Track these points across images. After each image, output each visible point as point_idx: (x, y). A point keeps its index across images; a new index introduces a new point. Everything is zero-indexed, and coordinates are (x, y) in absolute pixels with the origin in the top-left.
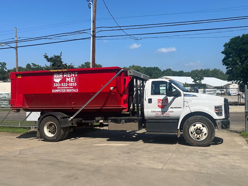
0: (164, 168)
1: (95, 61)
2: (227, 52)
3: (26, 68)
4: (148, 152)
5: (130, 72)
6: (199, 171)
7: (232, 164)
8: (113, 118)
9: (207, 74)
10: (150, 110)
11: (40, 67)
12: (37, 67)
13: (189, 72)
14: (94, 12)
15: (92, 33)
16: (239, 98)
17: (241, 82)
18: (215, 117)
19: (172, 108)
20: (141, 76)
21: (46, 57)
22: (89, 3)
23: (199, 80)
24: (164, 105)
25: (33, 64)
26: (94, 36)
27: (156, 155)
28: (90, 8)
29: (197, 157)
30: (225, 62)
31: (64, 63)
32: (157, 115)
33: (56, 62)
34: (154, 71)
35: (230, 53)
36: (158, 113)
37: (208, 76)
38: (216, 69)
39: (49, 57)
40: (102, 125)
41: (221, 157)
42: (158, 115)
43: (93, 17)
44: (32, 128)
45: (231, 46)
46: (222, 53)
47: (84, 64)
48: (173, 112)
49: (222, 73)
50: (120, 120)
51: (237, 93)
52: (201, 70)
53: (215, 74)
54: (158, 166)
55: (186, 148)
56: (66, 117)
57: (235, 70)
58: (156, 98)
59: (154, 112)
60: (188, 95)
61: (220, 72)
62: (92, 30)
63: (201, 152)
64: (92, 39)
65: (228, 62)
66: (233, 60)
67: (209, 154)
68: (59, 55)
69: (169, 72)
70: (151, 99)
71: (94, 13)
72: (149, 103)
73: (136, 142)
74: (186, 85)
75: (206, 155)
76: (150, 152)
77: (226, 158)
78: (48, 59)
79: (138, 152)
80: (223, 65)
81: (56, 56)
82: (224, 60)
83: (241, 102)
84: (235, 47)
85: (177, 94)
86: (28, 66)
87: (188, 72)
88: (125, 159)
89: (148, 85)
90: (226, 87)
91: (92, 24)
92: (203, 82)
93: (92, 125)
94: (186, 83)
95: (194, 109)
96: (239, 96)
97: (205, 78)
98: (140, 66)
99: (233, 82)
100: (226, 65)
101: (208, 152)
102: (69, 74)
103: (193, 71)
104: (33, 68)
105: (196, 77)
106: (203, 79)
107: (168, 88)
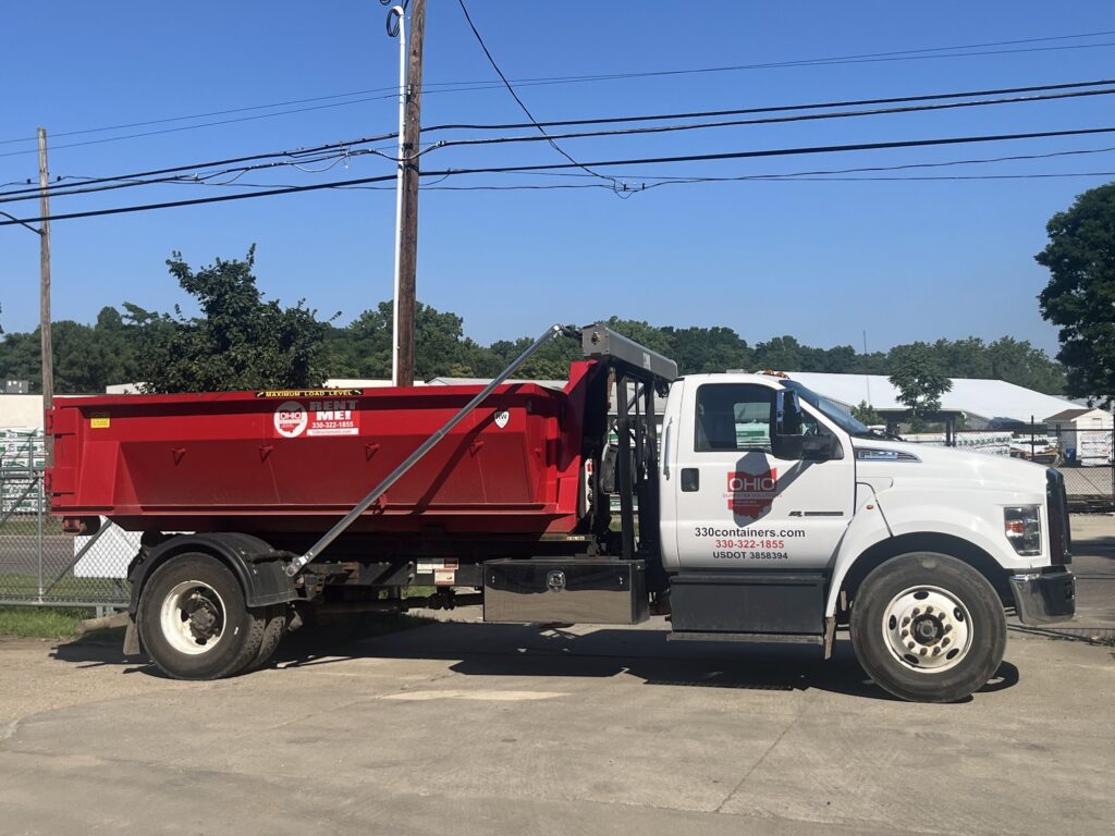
0: (726, 809)
1: (413, 290)
2: (1065, 256)
3: (97, 327)
4: (658, 729)
5: (594, 340)
6: (898, 827)
7: (1069, 792)
8: (506, 561)
9: (968, 362)
10: (690, 525)
11: (166, 322)
12: (149, 321)
13: (879, 354)
14: (415, 53)
15: (401, 156)
18: (1009, 558)
19: (799, 514)
20: (642, 360)
21: (179, 270)
22: (388, 8)
23: (926, 391)
24: (759, 501)
25: (130, 307)
26: (411, 167)
27: (693, 746)
28: (394, 34)
29: (895, 756)
30: (1054, 304)
31: (264, 301)
32: (721, 549)
33: (226, 292)
34: (713, 345)
35: (1078, 263)
36: (728, 538)
37: (972, 375)
38: (1012, 341)
39: (194, 271)
40: (445, 597)
41: (1015, 757)
42: (727, 549)
43: (408, 78)
44: (99, 610)
45: (1081, 230)
46: (1037, 258)
47: (376, 310)
48: (801, 533)
49: (1037, 360)
50: (546, 571)
52: (940, 344)
53: (1006, 363)
54: (699, 798)
56: (273, 559)
57: (1101, 343)
58: (719, 467)
59: (710, 532)
60: (875, 451)
61: (1028, 354)
62: (401, 139)
64: (400, 181)
65: (1070, 307)
66: (1091, 296)
67: (957, 742)
68: (242, 259)
69: (783, 354)
70: (695, 472)
71: (414, 59)
72: (683, 490)
73: (608, 678)
74: (866, 414)
75: (940, 750)
77: (1043, 762)
78: (191, 278)
79: (604, 729)
80: (1045, 319)
81: (225, 264)
82: (1046, 297)
84: (1101, 233)
85: (823, 449)
86: (108, 316)
87: (874, 355)
89: (680, 405)
90: (1058, 426)
91: (402, 108)
92: (948, 401)
93: (394, 600)
94: (863, 404)
95: (904, 522)
97: (959, 384)
98: (645, 323)
99: (1090, 404)
100: (1056, 322)
101: (951, 733)
103: (899, 347)
104: (130, 326)
105: (915, 376)
106: (946, 386)
107: (779, 419)
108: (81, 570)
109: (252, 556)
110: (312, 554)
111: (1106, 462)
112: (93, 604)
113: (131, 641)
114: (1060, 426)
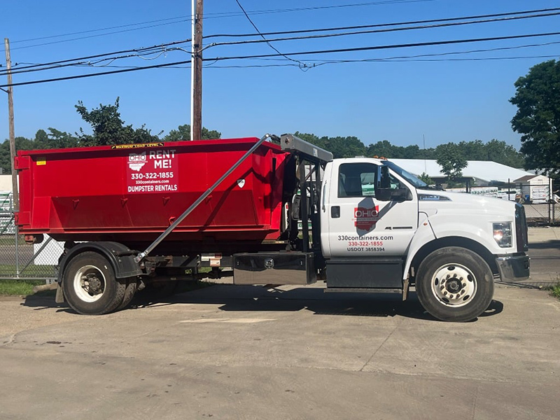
0: (365, 369)
2: (525, 99)
3: (35, 140)
4: (329, 333)
5: (287, 142)
6: (449, 376)
7: (529, 359)
9: (476, 152)
10: (335, 234)
11: (70, 137)
12: (62, 137)
13: (431, 149)
15: (193, 51)
16: (551, 208)
17: (556, 173)
18: (495, 249)
19: (390, 228)
20: (313, 152)
21: (82, 110)
23: (455, 167)
24: (370, 222)
25: (52, 130)
26: (198, 57)
27: (347, 341)
29: (445, 344)
30: (518, 124)
31: (124, 125)
32: (351, 247)
33: (106, 121)
34: (348, 145)
35: (532, 102)
36: (355, 241)
38: (497, 141)
39: (89, 111)
40: (216, 272)
42: (354, 246)
43: (196, 11)
44: (48, 281)
45: (532, 85)
46: (510, 101)
47: (177, 130)
48: (391, 238)
49: (510, 151)
50: (264, 259)
51: (547, 199)
52: (461, 144)
53: (494, 152)
54: (352, 365)
55: (420, 325)
56: (129, 254)
57: (543, 142)
58: (350, 205)
59: (346, 238)
60: (428, 196)
61: (505, 147)
62: (193, 42)
63: (456, 334)
64: (193, 63)
65: (527, 124)
66: (537, 118)
67: (475, 337)
68: (113, 105)
69: (383, 149)
70: (338, 208)
71: (199, 1)
72: (332, 217)
74: (425, 178)
75: (467, 340)
76: (334, 333)
77: (517, 345)
78: (87, 114)
79: (303, 333)
80: (514, 131)
81: (105, 107)
82: (515, 121)
83: (555, 218)
84: (543, 86)
85: (402, 195)
86: (41, 134)
87: (429, 150)
88: (271, 352)
89: (331, 174)
91: (193, 26)
92: (465, 172)
93: (195, 274)
94: (424, 174)
95: (443, 231)
96: (551, 205)
97: (471, 164)
98: (313, 135)
99: (536, 173)
100: (520, 132)
101: (472, 333)
102: (159, 153)
103: (441, 145)
104: (51, 140)
105: (449, 159)
106: (464, 165)
107: (379, 180)
108: (38, 261)
109: (118, 253)
110: (147, 251)
111: (544, 201)
112: (44, 278)
113: (59, 296)
114: (522, 184)
